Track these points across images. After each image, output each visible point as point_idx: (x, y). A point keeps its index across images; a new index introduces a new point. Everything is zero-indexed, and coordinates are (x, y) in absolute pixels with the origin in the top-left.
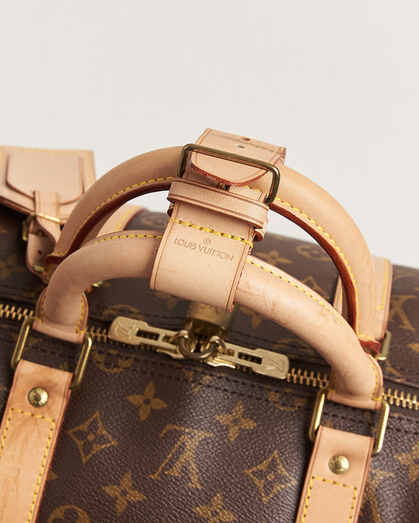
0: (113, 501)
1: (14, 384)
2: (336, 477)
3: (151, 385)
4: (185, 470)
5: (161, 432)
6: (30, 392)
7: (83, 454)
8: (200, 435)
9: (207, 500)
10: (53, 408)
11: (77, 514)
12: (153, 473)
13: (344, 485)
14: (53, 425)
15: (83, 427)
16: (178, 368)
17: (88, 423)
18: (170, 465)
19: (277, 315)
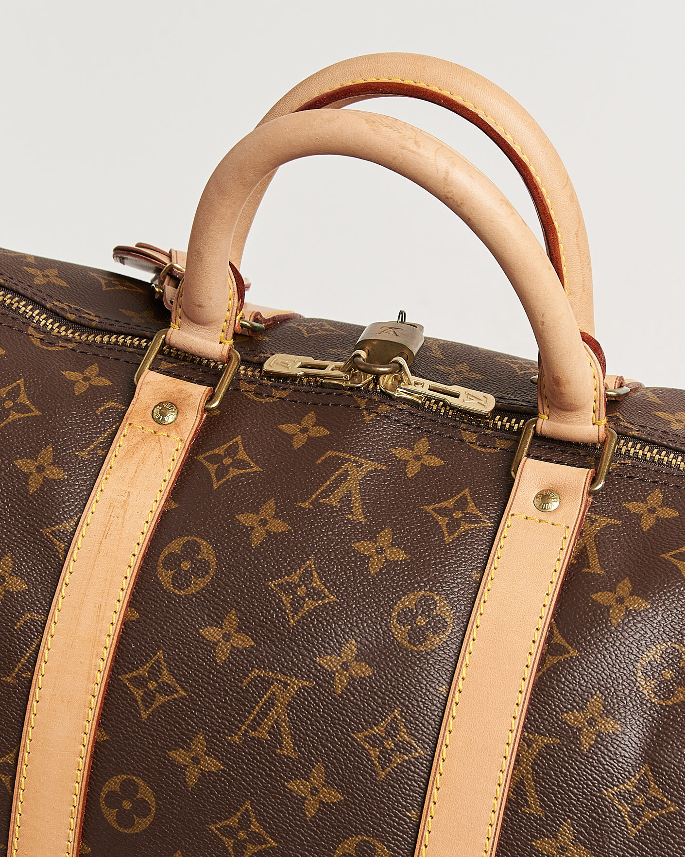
0: (248, 531)
1: (136, 395)
2: (542, 515)
3: (312, 414)
4: (346, 500)
5: (318, 458)
6: (155, 407)
7: (215, 479)
8: (369, 465)
9: (371, 535)
10: (183, 426)
11: (199, 548)
12: (305, 501)
13: (553, 525)
14: (180, 445)
15: (219, 451)
16: (350, 396)
17: (225, 446)
18: (326, 494)
19: (451, 188)
